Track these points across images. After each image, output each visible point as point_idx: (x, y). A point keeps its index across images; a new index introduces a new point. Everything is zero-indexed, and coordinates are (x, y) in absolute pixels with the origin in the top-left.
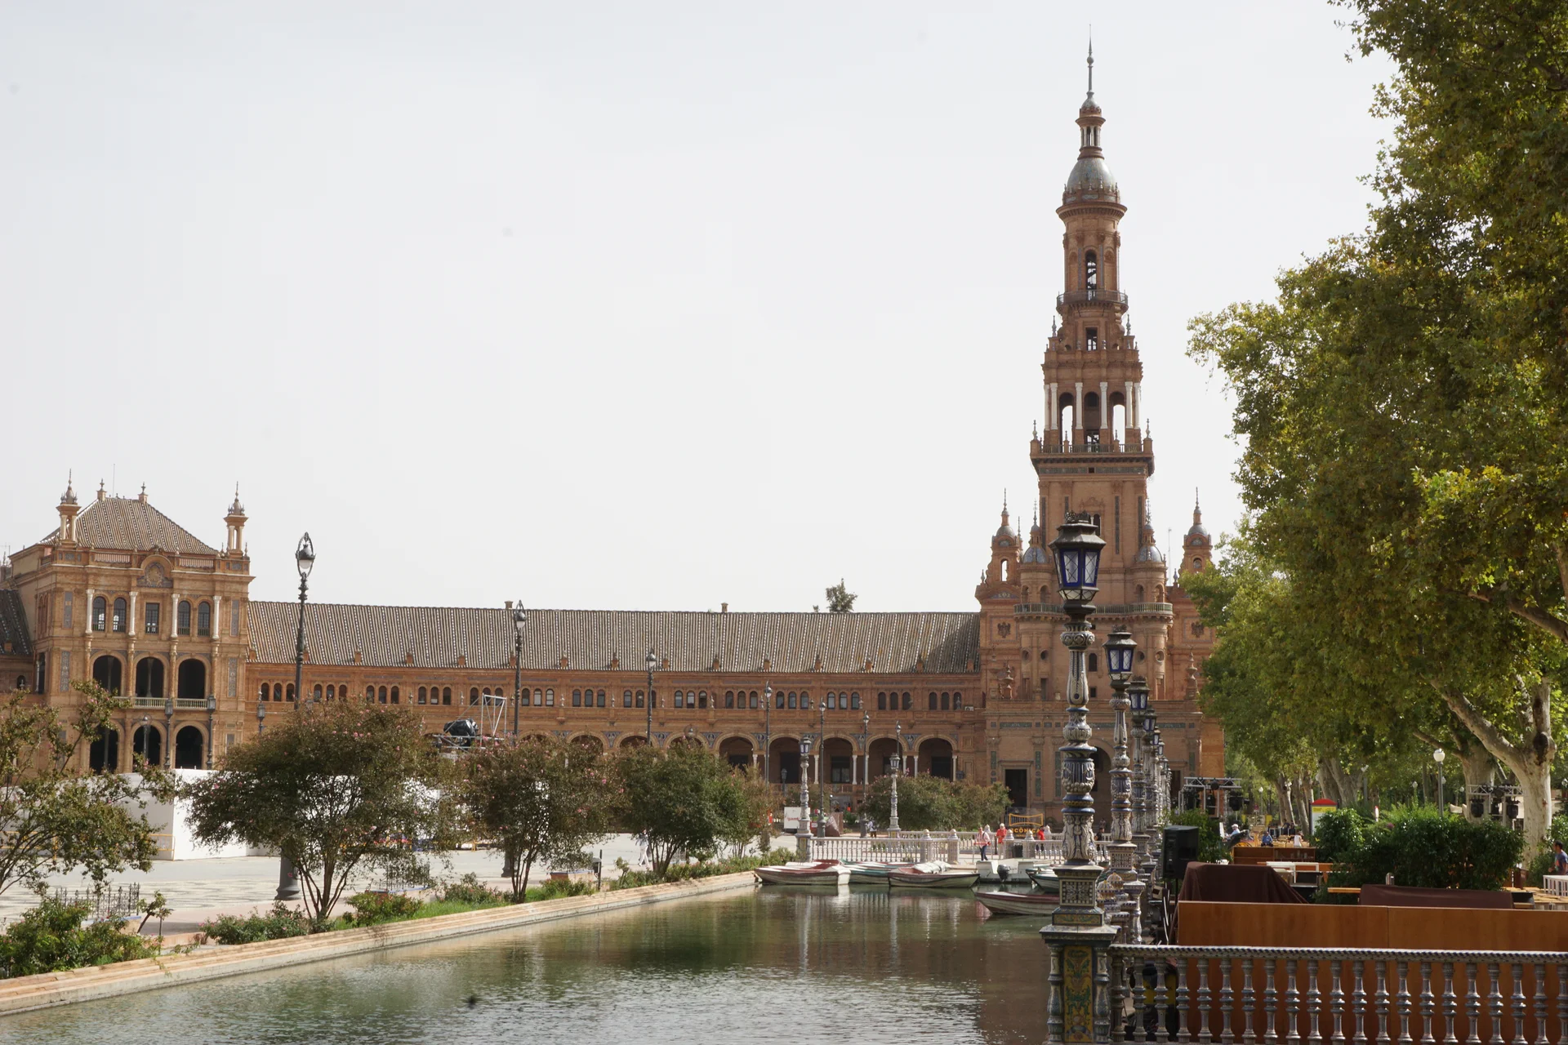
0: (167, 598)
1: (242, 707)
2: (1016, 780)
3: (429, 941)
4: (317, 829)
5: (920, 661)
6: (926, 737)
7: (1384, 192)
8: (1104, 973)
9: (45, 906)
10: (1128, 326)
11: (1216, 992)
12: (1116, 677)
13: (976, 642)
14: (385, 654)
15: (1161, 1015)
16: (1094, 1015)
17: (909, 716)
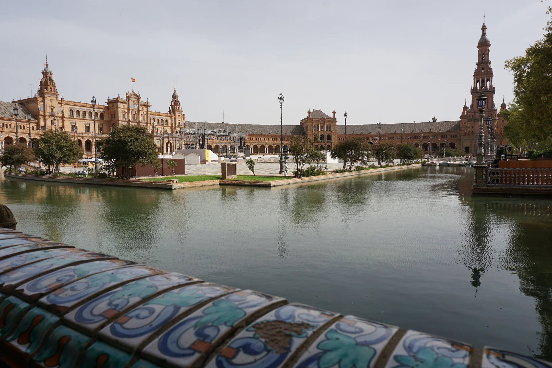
0: (324, 125)
1: (336, 142)
2: (467, 149)
3: (367, 173)
4: (350, 156)
5: (449, 129)
6: (450, 142)
7: (548, 30)
8: (485, 172)
9: (310, 167)
10: (491, 66)
11: (506, 176)
12: (488, 125)
13: (460, 125)
14: (358, 132)
15: (495, 180)
16: (483, 180)
17: (447, 139)
